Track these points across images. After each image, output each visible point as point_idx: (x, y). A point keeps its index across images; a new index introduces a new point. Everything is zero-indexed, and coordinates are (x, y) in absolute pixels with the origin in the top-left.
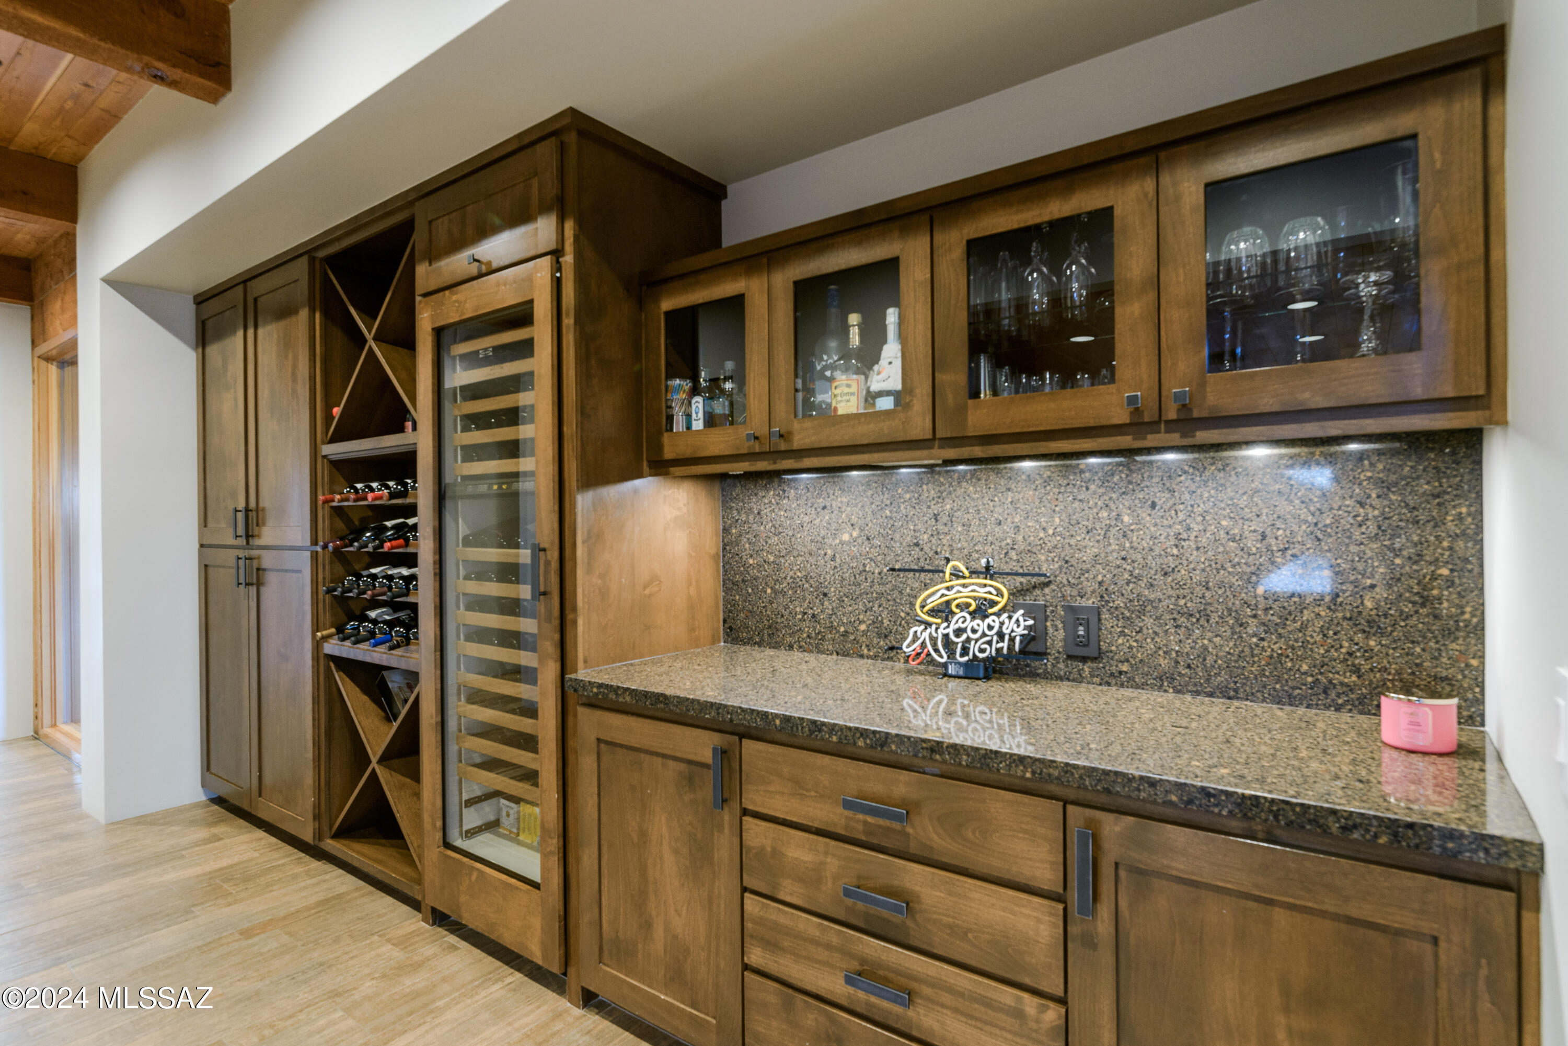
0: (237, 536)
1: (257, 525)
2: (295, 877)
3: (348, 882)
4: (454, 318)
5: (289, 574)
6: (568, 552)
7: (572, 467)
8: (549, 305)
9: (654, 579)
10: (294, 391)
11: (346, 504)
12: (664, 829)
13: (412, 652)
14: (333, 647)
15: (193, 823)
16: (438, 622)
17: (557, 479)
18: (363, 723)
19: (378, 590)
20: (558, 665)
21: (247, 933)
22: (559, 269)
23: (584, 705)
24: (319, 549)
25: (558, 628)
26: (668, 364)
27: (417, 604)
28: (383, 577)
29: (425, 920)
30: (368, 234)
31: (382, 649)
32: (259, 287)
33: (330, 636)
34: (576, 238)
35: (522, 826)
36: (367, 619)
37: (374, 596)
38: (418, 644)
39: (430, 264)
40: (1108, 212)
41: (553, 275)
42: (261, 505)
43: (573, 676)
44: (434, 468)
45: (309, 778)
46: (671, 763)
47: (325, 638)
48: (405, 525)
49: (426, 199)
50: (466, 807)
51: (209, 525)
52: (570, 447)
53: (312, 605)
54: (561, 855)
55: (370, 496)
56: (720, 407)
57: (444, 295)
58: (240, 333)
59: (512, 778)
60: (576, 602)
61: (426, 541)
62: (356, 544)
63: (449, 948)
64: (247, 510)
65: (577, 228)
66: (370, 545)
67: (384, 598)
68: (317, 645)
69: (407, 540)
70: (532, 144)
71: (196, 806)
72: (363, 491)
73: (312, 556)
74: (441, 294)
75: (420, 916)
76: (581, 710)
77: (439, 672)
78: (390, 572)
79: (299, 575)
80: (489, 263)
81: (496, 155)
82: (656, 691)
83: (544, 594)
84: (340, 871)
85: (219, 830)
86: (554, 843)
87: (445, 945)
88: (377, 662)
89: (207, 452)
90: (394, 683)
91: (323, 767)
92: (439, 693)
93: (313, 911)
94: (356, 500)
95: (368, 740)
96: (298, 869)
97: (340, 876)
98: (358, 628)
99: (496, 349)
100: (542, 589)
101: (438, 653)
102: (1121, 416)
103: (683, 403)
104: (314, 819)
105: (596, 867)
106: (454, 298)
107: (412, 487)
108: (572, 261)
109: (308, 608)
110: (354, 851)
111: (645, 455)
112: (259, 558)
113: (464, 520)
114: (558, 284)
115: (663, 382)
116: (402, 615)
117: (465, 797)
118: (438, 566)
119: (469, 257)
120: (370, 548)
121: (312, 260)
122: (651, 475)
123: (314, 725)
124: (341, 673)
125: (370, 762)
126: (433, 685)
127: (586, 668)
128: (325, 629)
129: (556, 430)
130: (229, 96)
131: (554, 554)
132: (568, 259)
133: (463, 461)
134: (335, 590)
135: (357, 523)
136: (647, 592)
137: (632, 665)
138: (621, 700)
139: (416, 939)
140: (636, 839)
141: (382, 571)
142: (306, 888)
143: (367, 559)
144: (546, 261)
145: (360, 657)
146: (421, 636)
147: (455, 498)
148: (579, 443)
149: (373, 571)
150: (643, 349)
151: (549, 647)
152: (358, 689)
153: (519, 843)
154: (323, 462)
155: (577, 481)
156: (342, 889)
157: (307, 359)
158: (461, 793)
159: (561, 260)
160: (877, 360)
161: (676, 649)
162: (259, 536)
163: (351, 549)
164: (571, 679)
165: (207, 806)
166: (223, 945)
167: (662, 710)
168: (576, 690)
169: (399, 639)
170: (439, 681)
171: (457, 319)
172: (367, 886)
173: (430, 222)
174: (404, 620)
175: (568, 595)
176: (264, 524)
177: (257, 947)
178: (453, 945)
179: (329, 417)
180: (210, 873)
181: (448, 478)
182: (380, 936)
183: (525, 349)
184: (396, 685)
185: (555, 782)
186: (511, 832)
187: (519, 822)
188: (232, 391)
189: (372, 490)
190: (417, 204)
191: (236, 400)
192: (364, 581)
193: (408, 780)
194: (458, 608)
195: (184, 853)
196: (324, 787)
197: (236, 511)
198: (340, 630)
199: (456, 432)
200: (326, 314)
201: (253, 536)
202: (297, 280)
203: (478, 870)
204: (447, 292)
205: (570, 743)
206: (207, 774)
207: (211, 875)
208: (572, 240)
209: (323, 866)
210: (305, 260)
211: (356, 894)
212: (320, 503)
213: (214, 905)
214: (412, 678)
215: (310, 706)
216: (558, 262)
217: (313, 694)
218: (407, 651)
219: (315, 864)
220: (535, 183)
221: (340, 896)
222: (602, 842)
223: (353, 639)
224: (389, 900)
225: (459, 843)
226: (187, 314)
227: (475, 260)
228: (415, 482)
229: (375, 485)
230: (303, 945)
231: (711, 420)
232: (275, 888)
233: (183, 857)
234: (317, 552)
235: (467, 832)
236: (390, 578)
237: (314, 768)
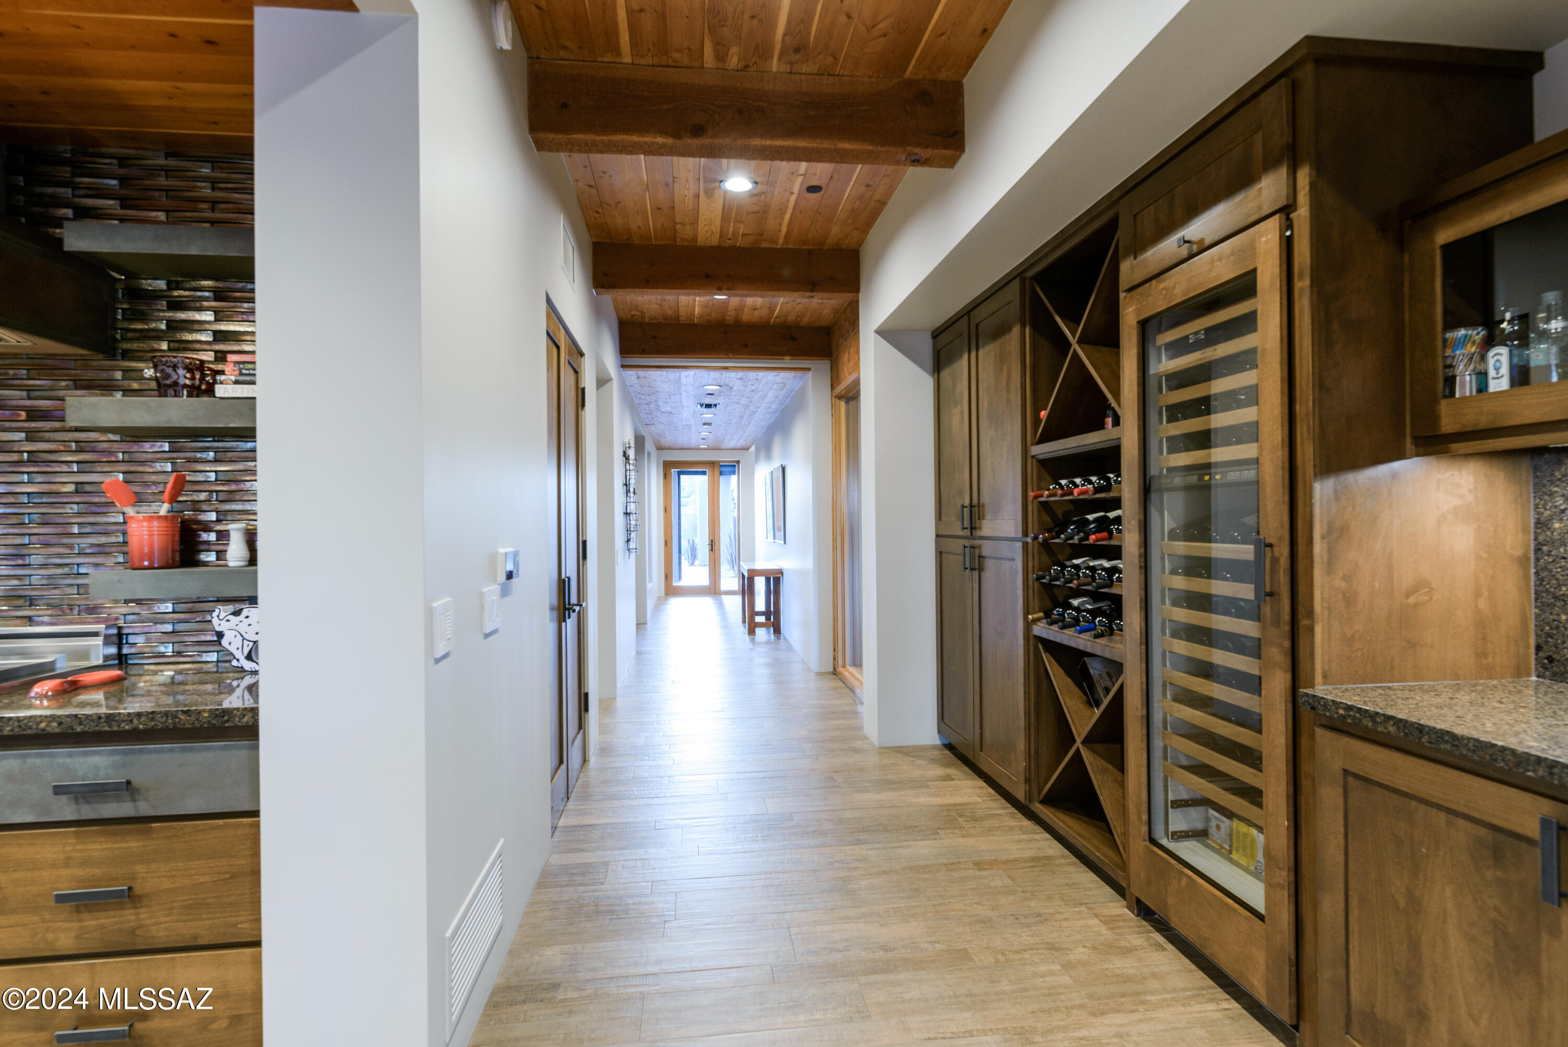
0: (964, 528)
1: (979, 519)
2: (1011, 829)
3: (1053, 848)
4: (1162, 306)
5: (1003, 561)
6: (1301, 549)
7: (1307, 452)
8: (1277, 270)
9: (1421, 585)
10: (1008, 401)
11: (1052, 499)
12: (1450, 904)
13: (1115, 642)
14: (1041, 629)
15: (933, 761)
16: (1143, 616)
17: (1287, 465)
18: (1068, 704)
19: (1082, 580)
20: (1288, 676)
21: (979, 865)
22: (1290, 226)
23: (1324, 726)
24: (1029, 540)
25: (1289, 634)
26: (1446, 311)
27: (1120, 597)
28: (1087, 568)
29: (1129, 908)
30: (1073, 243)
31: (1086, 636)
32: (980, 314)
33: (1039, 620)
34: (1313, 186)
35: (1235, 844)
36: (1070, 606)
37: (1079, 585)
38: (1121, 635)
39: (1135, 258)
41: (1282, 235)
42: (981, 502)
43: (1309, 691)
44: (1139, 461)
45: (1021, 745)
46: (1461, 822)
47: (1035, 621)
48: (1106, 518)
49: (1128, 196)
50: (1172, 807)
51: (943, 519)
52: (1305, 428)
53: (1024, 590)
54: (1292, 891)
55: (1076, 491)
57: (1151, 285)
58: (966, 356)
59: (1226, 789)
60: (1312, 606)
61: (1131, 534)
62: (1063, 536)
63: (1155, 945)
64: (971, 506)
65: (1314, 173)
66: (1076, 537)
67: (1089, 588)
68: (1028, 626)
69: (1110, 533)
70: (1255, 96)
71: (934, 747)
72: (1068, 486)
73: (1023, 546)
74: (1147, 285)
75: (1125, 902)
76: (1319, 731)
77: (1144, 666)
78: (1091, 564)
79: (1013, 563)
80: (1201, 241)
81: (1209, 124)
82: (1438, 727)
83: (1271, 594)
84: (1047, 835)
85: (951, 771)
86: (1284, 876)
87: (1151, 941)
88: (1081, 648)
89: (941, 459)
90: (1095, 669)
91: (1032, 737)
92: (1144, 686)
93: (1028, 864)
94: (1062, 495)
95: (1072, 719)
96: (1013, 823)
97: (1047, 840)
98: (1062, 615)
99: (1208, 331)
100: (1268, 590)
101: (1144, 647)
103: (1471, 359)
104: (1026, 782)
105: (1342, 920)
106: (1161, 286)
107: (1115, 481)
108: (1308, 214)
109: (1020, 592)
110: (1059, 819)
111: (1408, 431)
112: (980, 547)
113: (1168, 512)
114: (1288, 245)
115: (1440, 336)
116: (1103, 605)
117: (1171, 797)
118: (1143, 560)
119: (1179, 240)
120: (1076, 540)
121: (1023, 280)
122: (1418, 455)
123: (1025, 697)
124: (1048, 655)
125: (1074, 741)
126: (1139, 677)
127: (1325, 684)
128: (1035, 613)
129: (1286, 410)
130: (964, 157)
131: (1283, 551)
132: (1302, 213)
133: (1169, 452)
134: (1044, 578)
135: (1060, 516)
136: (1412, 600)
137: (1389, 688)
138: (1380, 729)
139: (1121, 924)
140: (1402, 903)
141: (1083, 562)
142: (1021, 841)
143: (1069, 551)
144: (1273, 224)
145: (1066, 642)
146: (1126, 629)
147: (1160, 491)
148: (1317, 422)
149: (1076, 562)
150: (1407, 298)
151: (1277, 653)
152: (1062, 671)
153: (1231, 861)
154: (1032, 463)
155: (1315, 466)
156: (1051, 852)
157: (1019, 372)
158: (1166, 791)
159: (1291, 216)
161: (1457, 677)
162: (980, 528)
163: (1057, 541)
164: (1307, 695)
165: (941, 750)
166: (962, 869)
167: (1447, 752)
168: (1313, 708)
169: (1103, 628)
170: (1144, 675)
171: (1164, 307)
172: (1072, 856)
173: (1135, 216)
174: (1105, 611)
175: (1301, 597)
176: (983, 519)
177: (986, 880)
178: (1160, 945)
179: (1037, 420)
180: (948, 805)
181: (1153, 471)
182: (1087, 908)
183: (1248, 323)
184: (1097, 672)
185: (1285, 807)
186: (1221, 847)
187: (1231, 840)
188: (960, 406)
189: (1076, 486)
190: (1121, 201)
191: (962, 412)
192: (1068, 571)
193: (1110, 767)
194: (1163, 602)
195: (929, 783)
196: (1033, 755)
197: (964, 507)
198: (1048, 615)
199: (1161, 423)
200: (1034, 329)
201: (975, 528)
202: (1011, 301)
203: (1187, 876)
204: (1154, 282)
205: (1305, 767)
206: (942, 723)
207: (950, 808)
208: (1307, 189)
209: (1033, 826)
210: (1018, 280)
211: (1063, 861)
212: (1030, 499)
213: (953, 833)
214: (1115, 668)
215: (1021, 680)
216: (1288, 218)
217: (1025, 669)
218: (1111, 641)
219: (1027, 823)
220: (1258, 139)
221: (1048, 858)
222: (1350, 893)
223: (1060, 624)
224: (1092, 876)
225: (1164, 842)
226: (926, 347)
227: (1185, 242)
228: (1119, 475)
229: (1078, 481)
230: (1022, 892)
231: (1523, 377)
232: (997, 833)
233: (928, 786)
234: (1027, 543)
235: (1174, 833)
236: (1093, 569)
237: (1026, 735)
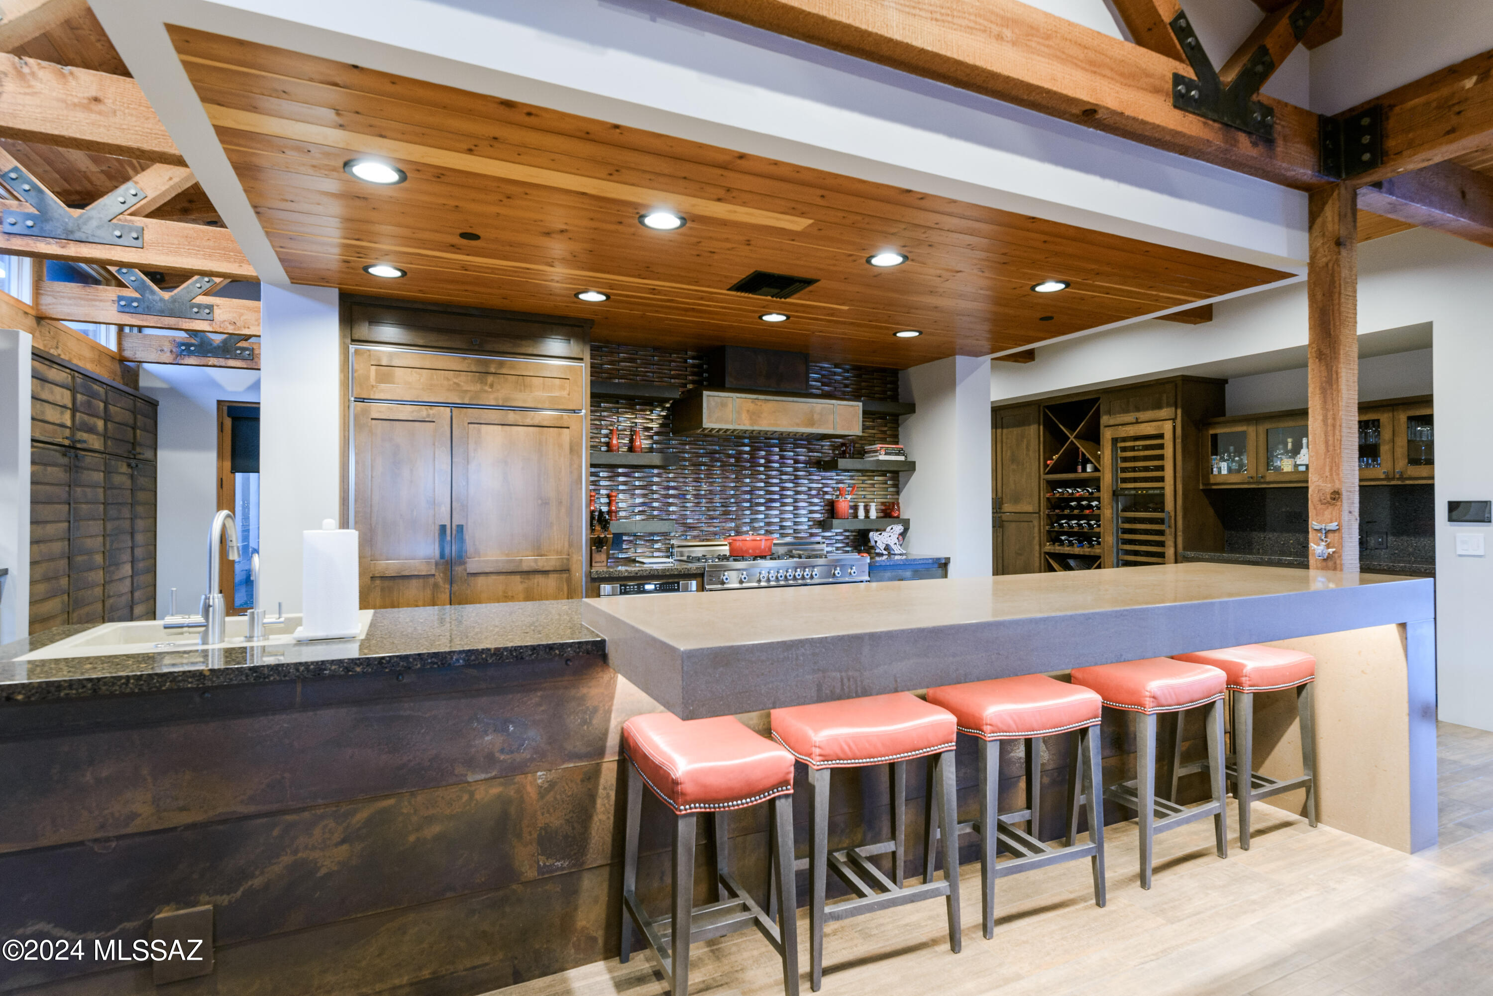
1: (1001, 504)
4: (1122, 434)
5: (1022, 522)
6: (1178, 513)
7: (1180, 487)
8: (1171, 434)
13: (1096, 549)
14: (1049, 549)
16: (1113, 538)
17: (1174, 490)
20: (1174, 549)
22: (1175, 425)
24: (1041, 513)
25: (1174, 537)
26: (1212, 451)
30: (1072, 400)
32: (1005, 413)
34: (1183, 416)
38: (1099, 546)
39: (1108, 417)
40: (1378, 420)
41: (1172, 426)
44: (1112, 485)
49: (1108, 393)
52: (1179, 480)
53: (1039, 534)
56: (1234, 466)
61: (1108, 510)
65: (1184, 412)
68: (1041, 548)
70: (1163, 383)
72: (1061, 491)
73: (1039, 516)
74: (1114, 427)
77: (1113, 555)
79: (1030, 523)
80: (1142, 419)
81: (1146, 384)
83: (1169, 527)
88: (1076, 553)
102: (1383, 476)
106: (1122, 429)
108: (1181, 423)
109: (1036, 535)
111: (1200, 481)
112: (1001, 517)
113: (1120, 503)
114: (1175, 428)
115: (1210, 457)
118: (1112, 519)
121: (1039, 407)
124: (1052, 560)
126: (1111, 559)
129: (1174, 475)
131: (1173, 514)
133: (1121, 483)
144: (1168, 422)
145: (1067, 552)
146: (1104, 543)
147: (1117, 495)
148: (1182, 479)
150: (1200, 445)
154: (1044, 481)
155: (1182, 491)
157: (1037, 444)
159: (1176, 422)
160: (1299, 453)
162: (1002, 508)
171: (1125, 436)
173: (1110, 401)
175: (1178, 527)
176: (1004, 504)
179: (1047, 464)
183: (1159, 447)
190: (1102, 394)
200: (1047, 427)
201: (999, 508)
202: (1031, 413)
204: (1118, 427)
208: (1180, 415)
210: (1035, 406)
212: (1042, 496)
218: (1093, 549)
220: (1164, 395)
227: (1135, 417)
231: (1230, 470)
